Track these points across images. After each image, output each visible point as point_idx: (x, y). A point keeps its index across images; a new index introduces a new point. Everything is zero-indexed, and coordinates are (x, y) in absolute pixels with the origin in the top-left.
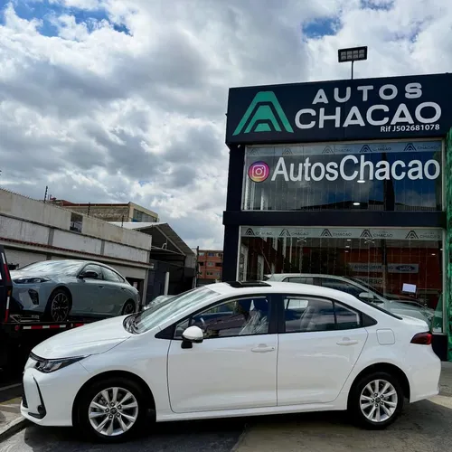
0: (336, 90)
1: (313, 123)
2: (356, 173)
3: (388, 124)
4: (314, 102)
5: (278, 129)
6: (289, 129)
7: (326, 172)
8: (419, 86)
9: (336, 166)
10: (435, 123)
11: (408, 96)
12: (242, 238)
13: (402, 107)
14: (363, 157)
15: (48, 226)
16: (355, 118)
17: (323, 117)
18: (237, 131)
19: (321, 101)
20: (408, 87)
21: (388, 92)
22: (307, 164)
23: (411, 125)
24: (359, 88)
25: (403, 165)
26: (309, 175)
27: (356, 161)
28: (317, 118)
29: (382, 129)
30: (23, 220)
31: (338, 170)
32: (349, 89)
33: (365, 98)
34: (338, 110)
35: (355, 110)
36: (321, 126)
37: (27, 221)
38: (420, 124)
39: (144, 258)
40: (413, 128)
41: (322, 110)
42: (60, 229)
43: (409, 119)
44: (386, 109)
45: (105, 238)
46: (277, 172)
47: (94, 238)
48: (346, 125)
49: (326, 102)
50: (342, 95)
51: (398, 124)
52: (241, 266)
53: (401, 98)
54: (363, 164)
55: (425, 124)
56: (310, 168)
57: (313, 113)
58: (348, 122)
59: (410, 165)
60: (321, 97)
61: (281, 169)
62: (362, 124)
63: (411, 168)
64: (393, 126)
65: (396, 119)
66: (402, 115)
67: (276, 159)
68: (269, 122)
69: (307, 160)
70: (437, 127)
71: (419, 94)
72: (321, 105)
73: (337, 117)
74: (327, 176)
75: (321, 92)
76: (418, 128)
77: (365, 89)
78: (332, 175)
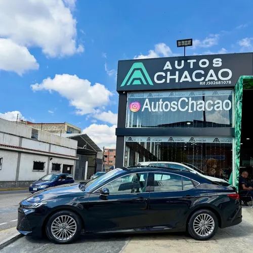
0: (176, 62)
1: (164, 80)
2: (187, 107)
3: (204, 81)
4: (164, 69)
5: (145, 83)
6: (151, 83)
7: (171, 107)
8: (220, 60)
9: (176, 103)
10: (228, 80)
11: (214, 65)
12: (126, 142)
13: (212, 71)
14: (190, 99)
15: (19, 136)
16: (186, 77)
17: (169, 77)
18: (123, 85)
19: (168, 68)
20: (214, 61)
21: (204, 63)
22: (161, 102)
23: (216, 81)
24: (188, 61)
25: (212, 103)
26: (162, 108)
27: (187, 101)
28: (166, 77)
29: (201, 83)
30: (5, 133)
31: (177, 105)
32: (183, 62)
33: (192, 67)
34: (177, 73)
35: (186, 73)
36: (168, 81)
37: (7, 134)
38: (221, 80)
39: (74, 153)
40: (217, 83)
41: (169, 73)
42: (26, 138)
43: (215, 78)
44: (203, 72)
45: (51, 143)
46: (145, 106)
47: (45, 142)
48: (181, 81)
49: (171, 68)
50: (179, 65)
51: (209, 81)
52: (126, 157)
53: (211, 66)
54: (190, 103)
55: (223, 81)
56: (162, 104)
57: (164, 74)
58: (183, 79)
59: (216, 103)
60: (168, 66)
61: (147, 105)
62: (190, 81)
63: (216, 104)
64: (206, 82)
65: (208, 78)
66: (211, 76)
67: (144, 100)
68: (140, 79)
69: (161, 100)
70: (230, 82)
71: (220, 64)
72: (168, 70)
73: (177, 77)
74: (172, 109)
75: (168, 63)
76: (219, 83)
77: (192, 61)
78: (174, 108)
